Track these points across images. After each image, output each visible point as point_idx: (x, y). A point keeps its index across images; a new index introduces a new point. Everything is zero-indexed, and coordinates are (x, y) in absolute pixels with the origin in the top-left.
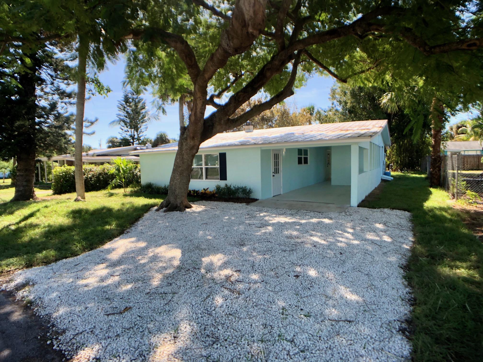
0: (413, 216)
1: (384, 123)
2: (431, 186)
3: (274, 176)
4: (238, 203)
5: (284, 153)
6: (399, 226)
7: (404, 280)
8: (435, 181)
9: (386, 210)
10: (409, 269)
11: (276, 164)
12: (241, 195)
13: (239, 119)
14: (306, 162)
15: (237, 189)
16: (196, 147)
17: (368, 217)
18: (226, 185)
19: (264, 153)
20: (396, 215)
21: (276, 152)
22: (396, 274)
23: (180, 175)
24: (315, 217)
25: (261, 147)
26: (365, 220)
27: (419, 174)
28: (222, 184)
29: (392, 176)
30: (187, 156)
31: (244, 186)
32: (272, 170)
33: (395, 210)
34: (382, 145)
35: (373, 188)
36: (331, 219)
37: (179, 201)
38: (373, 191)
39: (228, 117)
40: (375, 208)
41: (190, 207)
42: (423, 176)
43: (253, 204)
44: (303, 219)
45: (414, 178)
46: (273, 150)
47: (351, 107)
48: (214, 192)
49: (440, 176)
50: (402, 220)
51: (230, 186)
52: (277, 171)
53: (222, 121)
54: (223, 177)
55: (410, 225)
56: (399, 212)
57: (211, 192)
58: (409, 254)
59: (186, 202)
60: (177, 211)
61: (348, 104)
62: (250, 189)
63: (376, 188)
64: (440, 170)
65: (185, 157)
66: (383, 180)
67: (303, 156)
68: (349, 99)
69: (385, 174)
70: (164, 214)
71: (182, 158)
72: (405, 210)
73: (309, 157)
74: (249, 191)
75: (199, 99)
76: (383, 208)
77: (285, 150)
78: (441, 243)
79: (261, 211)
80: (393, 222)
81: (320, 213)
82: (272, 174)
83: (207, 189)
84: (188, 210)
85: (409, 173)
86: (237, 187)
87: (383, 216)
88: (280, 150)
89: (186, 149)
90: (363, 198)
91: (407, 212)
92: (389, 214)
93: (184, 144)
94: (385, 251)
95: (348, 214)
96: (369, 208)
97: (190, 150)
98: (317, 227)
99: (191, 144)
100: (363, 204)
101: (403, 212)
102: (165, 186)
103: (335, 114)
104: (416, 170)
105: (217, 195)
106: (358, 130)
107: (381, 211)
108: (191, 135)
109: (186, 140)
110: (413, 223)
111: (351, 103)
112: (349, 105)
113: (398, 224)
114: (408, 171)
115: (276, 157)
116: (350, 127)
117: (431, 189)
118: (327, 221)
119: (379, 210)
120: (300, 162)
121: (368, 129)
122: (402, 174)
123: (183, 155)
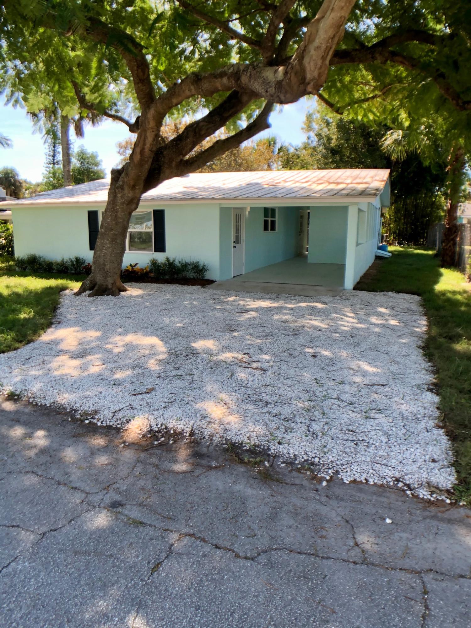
0: (424, 300)
1: (384, 174)
2: (442, 266)
3: (234, 247)
4: (188, 285)
5: (247, 213)
6: (409, 311)
7: (424, 357)
8: (448, 259)
9: (390, 294)
10: (428, 349)
11: (238, 229)
12: (191, 275)
13: (196, 161)
14: (273, 228)
15: (185, 266)
16: (135, 201)
17: (370, 302)
18: (168, 260)
19: (224, 211)
20: (404, 299)
21: (238, 212)
22: (416, 353)
23: (112, 241)
24: (305, 302)
25: (220, 204)
26: (368, 304)
27: (425, 250)
28: (160, 257)
29: (389, 252)
30: (122, 213)
31: (195, 261)
32: (233, 239)
33: (401, 294)
34: (379, 206)
35: (367, 268)
36: (324, 303)
37: (110, 281)
38: (367, 271)
39: (181, 157)
40: (376, 291)
41: (125, 290)
42: (430, 252)
43: (209, 286)
44: (290, 303)
45: (418, 255)
46: (234, 208)
47: (336, 146)
48: (148, 270)
49: (454, 253)
50: (411, 304)
51: (174, 261)
52: (238, 240)
53: (174, 162)
54: (160, 247)
55: (422, 309)
56: (406, 296)
57: (142, 270)
58: (426, 336)
59: (119, 283)
60: (108, 295)
61: (333, 141)
62: (204, 265)
63: (370, 267)
64: (454, 244)
65: (120, 214)
66: (378, 258)
67: (270, 219)
68: (334, 134)
69: (380, 248)
70: (92, 299)
71: (116, 216)
72: (413, 293)
73: (277, 219)
74: (203, 268)
75: (151, 130)
76: (387, 291)
77: (248, 210)
78: (459, 325)
79: (229, 295)
80: (401, 307)
81: (307, 297)
82: (233, 244)
83: (136, 264)
84: (122, 293)
85: (411, 248)
86: (184, 262)
87: (388, 300)
88: (242, 209)
89: (123, 203)
90: (358, 279)
91: (416, 297)
92: (395, 298)
93: (119, 195)
94: (399, 334)
95: (344, 297)
96: (370, 291)
97: (127, 205)
98: (313, 312)
99: (130, 195)
100: (359, 286)
101: (412, 296)
102: (63, 261)
103: (312, 155)
104: (420, 245)
105: (152, 275)
106: (352, 183)
107: (384, 295)
108: (132, 183)
109: (123, 189)
110: (424, 308)
111: (337, 139)
112: (334, 143)
113: (408, 309)
114: (408, 245)
115: (238, 218)
116: (339, 178)
117: (443, 270)
118: (320, 306)
119: (382, 293)
120: (266, 229)
121: (366, 183)
122: (402, 249)
123: (117, 212)
